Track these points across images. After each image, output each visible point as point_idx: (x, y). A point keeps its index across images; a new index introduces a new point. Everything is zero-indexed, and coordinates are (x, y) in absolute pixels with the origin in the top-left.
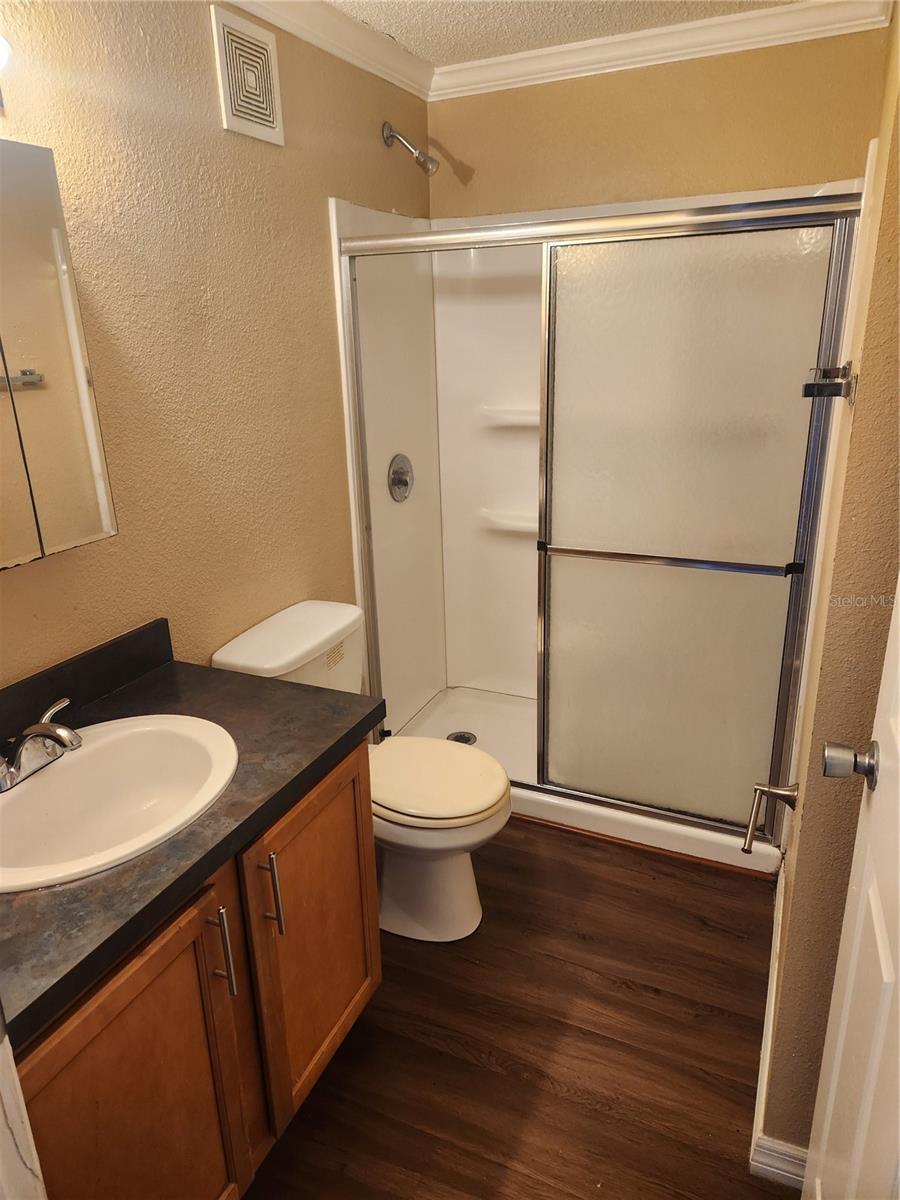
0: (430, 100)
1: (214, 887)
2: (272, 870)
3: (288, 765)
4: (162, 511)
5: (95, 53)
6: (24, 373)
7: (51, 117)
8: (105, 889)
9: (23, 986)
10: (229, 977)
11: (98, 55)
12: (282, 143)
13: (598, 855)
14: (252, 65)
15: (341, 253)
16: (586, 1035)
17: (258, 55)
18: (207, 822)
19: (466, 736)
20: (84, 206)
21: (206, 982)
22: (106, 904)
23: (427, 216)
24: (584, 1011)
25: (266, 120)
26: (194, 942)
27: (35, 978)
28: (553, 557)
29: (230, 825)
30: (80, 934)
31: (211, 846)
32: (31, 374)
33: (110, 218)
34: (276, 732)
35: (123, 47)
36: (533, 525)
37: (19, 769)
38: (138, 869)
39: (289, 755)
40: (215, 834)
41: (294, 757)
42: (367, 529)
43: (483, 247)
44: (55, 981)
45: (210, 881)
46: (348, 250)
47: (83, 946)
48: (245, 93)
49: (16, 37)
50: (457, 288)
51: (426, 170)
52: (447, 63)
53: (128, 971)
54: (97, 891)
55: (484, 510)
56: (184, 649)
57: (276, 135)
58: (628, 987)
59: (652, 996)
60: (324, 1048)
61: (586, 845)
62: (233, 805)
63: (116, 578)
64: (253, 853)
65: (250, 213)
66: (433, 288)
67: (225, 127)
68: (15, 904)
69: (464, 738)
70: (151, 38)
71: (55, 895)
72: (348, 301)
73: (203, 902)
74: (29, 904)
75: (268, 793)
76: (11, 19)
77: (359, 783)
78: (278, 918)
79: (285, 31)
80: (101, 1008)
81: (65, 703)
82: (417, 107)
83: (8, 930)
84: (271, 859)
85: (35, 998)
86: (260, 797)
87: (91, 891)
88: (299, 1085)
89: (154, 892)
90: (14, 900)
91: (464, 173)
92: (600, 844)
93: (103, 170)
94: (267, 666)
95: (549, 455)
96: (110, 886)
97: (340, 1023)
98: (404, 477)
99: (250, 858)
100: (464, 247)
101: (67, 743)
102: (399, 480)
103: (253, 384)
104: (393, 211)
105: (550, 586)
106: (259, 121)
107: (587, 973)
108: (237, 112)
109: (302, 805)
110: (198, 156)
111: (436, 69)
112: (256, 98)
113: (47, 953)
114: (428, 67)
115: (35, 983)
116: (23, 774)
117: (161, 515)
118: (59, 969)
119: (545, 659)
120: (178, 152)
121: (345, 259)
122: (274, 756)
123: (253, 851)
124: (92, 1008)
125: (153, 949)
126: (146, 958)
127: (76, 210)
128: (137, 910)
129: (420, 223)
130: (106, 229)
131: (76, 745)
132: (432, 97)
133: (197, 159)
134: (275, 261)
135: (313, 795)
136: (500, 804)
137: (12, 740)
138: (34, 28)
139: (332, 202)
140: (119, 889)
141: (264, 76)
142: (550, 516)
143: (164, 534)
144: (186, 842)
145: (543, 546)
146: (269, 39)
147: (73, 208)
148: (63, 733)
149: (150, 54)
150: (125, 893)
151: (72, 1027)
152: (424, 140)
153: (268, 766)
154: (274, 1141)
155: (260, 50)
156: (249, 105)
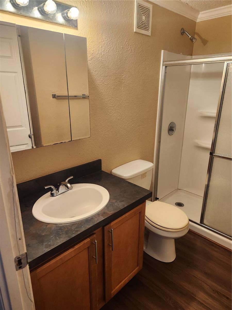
0: (197, 21)
1: (96, 234)
2: (112, 233)
3: (121, 205)
4: (104, 132)
5: (102, 13)
6: (83, 95)
7: (89, 30)
8: (68, 228)
9: (42, 249)
10: (96, 259)
11: (103, 13)
12: (150, 35)
13: (216, 249)
14: (144, 14)
15: (163, 65)
16: (201, 304)
17: (147, 11)
18: (97, 216)
19: (181, 204)
20: (95, 53)
21: (90, 259)
22: (67, 233)
23: (192, 55)
24: (201, 296)
25: (146, 28)
26: (88, 247)
27: (45, 248)
28: (214, 158)
29: (102, 218)
30: (59, 239)
31: (96, 223)
32: (84, 95)
33: (101, 56)
34: (121, 195)
35: (110, 11)
36: (210, 146)
37: (58, 192)
38: (77, 225)
39: (122, 202)
40: (98, 220)
41: (123, 203)
42: (159, 142)
43: (206, 63)
44: (49, 250)
45: (95, 232)
46: (165, 65)
47: (58, 242)
48: (141, 22)
49: (83, 9)
50: (197, 76)
51: (192, 41)
52: (204, 10)
53: (69, 251)
54: (66, 228)
55: (197, 140)
56: (104, 168)
57: (149, 33)
58: (218, 293)
59: (226, 299)
60: (122, 283)
61: (213, 245)
62: (104, 213)
63: (90, 148)
64: (108, 227)
65: (138, 55)
66: (190, 76)
67: (135, 31)
68: (48, 227)
69: (180, 205)
70: (118, 8)
71: (57, 226)
72: (163, 79)
73: (91, 237)
74: (50, 227)
75: (114, 212)
76: (82, 5)
77: (142, 213)
78: (112, 246)
79: (155, 4)
80: (61, 259)
81: (72, 177)
82: (193, 24)
83: (44, 233)
84: (112, 230)
85: (43, 253)
86: (111, 212)
87: (65, 228)
88: (114, 291)
89: (78, 232)
90: (48, 225)
91: (205, 42)
92: (217, 246)
93: (100, 43)
94: (125, 176)
95: (217, 126)
96: (69, 228)
97: (128, 277)
98: (173, 129)
99: (106, 228)
100: (201, 63)
101: (69, 188)
102: (171, 129)
103: (133, 100)
104: (181, 53)
105: (212, 166)
106: (145, 29)
107: (205, 285)
108: (138, 27)
109: (124, 216)
110: (126, 39)
111: (200, 12)
112: (145, 23)
113: (50, 242)
114: (198, 12)
115: (45, 249)
116: (59, 193)
117: (103, 133)
118: (51, 247)
119: (207, 187)
120: (121, 38)
121: (164, 67)
122: (118, 202)
123: (107, 227)
124: (59, 258)
125: (76, 247)
126: (74, 249)
127: (92, 54)
128: (73, 236)
129: (189, 57)
130: (99, 59)
131: (71, 188)
132: (198, 21)
133: (126, 40)
134: (144, 68)
135: (127, 214)
136: (184, 228)
137: (58, 184)
138: (88, 7)
139: (162, 51)
140: (71, 229)
141: (148, 17)
142: (215, 145)
143: (103, 138)
144: (90, 220)
145: (211, 154)
146: (150, 7)
147: (92, 53)
148: (69, 185)
149: (117, 12)
150: (72, 231)
151: (53, 262)
152: (194, 33)
153: (116, 204)
154: (105, 304)
155: (148, 9)
156: (142, 25)
